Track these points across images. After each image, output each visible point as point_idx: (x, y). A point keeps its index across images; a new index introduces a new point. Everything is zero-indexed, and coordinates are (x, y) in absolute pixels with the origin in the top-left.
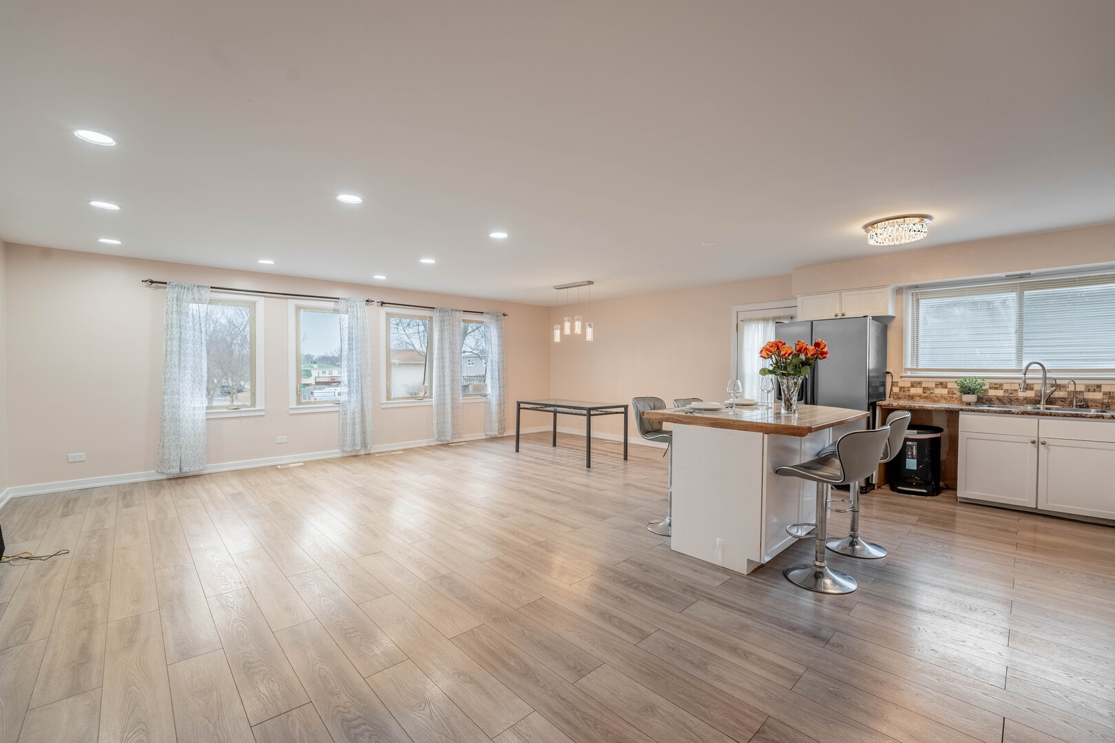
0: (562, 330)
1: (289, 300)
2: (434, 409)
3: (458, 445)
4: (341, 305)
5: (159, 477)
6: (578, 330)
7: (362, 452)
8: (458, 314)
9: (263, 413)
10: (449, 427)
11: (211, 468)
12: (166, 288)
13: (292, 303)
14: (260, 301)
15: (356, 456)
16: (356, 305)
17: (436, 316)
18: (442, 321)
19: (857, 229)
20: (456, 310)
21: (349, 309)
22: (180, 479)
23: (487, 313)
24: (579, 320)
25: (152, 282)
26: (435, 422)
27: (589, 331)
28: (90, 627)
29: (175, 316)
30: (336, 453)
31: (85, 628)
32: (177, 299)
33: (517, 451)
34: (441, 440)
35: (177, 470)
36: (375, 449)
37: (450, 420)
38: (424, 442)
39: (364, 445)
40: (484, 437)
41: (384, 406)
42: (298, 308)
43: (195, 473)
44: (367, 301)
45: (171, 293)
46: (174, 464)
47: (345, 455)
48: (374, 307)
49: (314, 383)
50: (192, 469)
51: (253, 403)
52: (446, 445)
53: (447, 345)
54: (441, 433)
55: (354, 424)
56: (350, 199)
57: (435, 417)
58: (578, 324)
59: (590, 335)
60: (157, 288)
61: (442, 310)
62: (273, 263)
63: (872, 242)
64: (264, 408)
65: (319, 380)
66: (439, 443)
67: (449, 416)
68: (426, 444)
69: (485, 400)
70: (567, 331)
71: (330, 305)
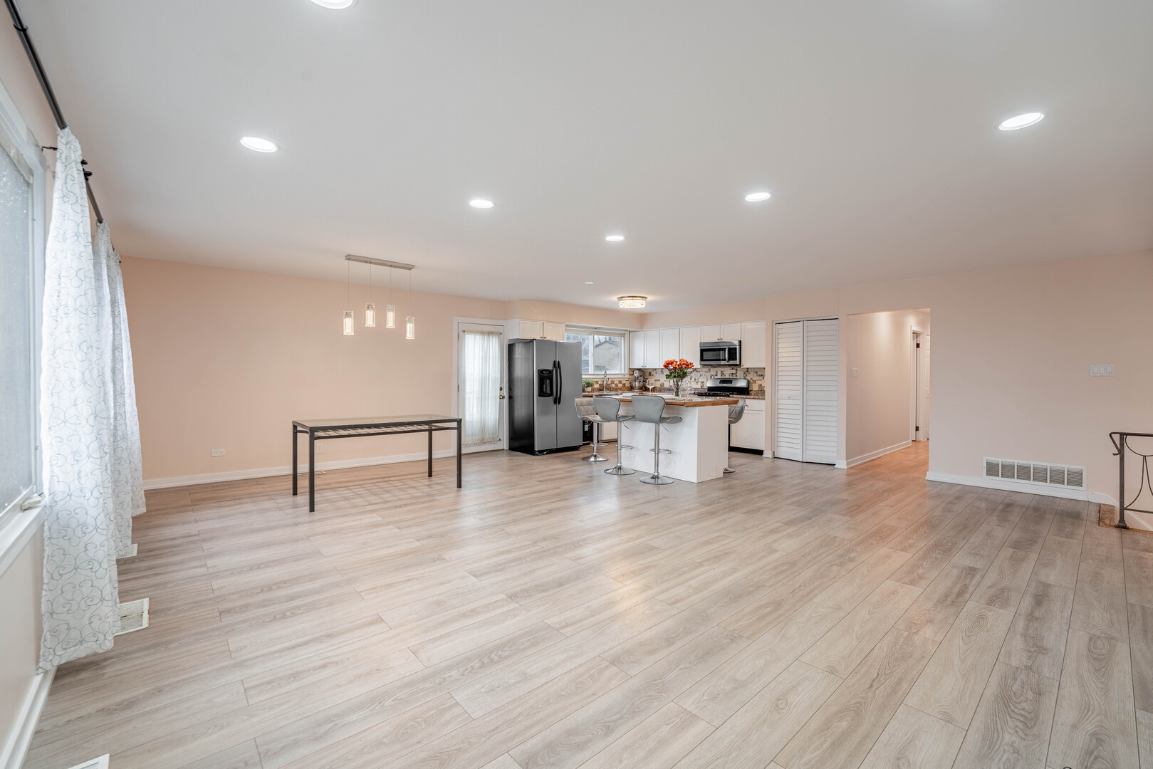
6: (391, 324)
19: (615, 298)
24: (392, 310)
27: (410, 328)
28: (1031, 617)
31: (1037, 619)
58: (391, 317)
59: (410, 332)
63: (621, 307)
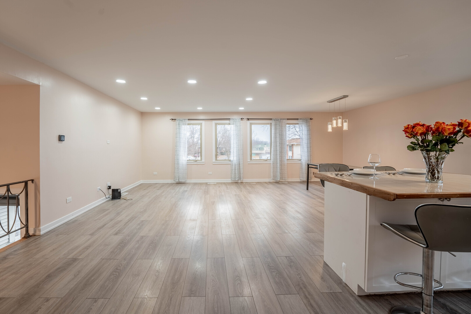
0: (332, 124)
1: (213, 121)
2: (272, 165)
3: (283, 183)
4: (231, 121)
5: (174, 182)
6: (340, 124)
7: (240, 181)
8: (284, 121)
9: (204, 163)
10: (278, 174)
11: (188, 181)
12: (176, 121)
13: (214, 122)
14: (203, 122)
15: (237, 183)
16: (237, 121)
17: (273, 122)
18: (276, 125)
20: (283, 119)
21: (234, 123)
22: (179, 183)
23: (300, 119)
24: (340, 118)
25: (172, 119)
26: (272, 171)
27: (345, 124)
29: (178, 130)
30: (229, 181)
32: (179, 124)
33: (307, 189)
34: (275, 180)
35: (178, 180)
36: (245, 180)
37: (279, 171)
38: (267, 180)
39: (240, 178)
40: (299, 181)
41: (249, 163)
42: (216, 124)
43: (184, 182)
44: (242, 119)
45: (177, 122)
46: (177, 179)
47: (232, 182)
48: (245, 121)
49: (265, 153)
50: (182, 181)
51: (201, 160)
52: (277, 182)
53: (278, 136)
54: (275, 176)
55: (235, 169)
56: (192, 82)
57: (272, 169)
58: (340, 121)
59: (346, 127)
60: (174, 121)
61: (276, 120)
62: (202, 108)
64: (204, 161)
65: (267, 152)
66: (274, 181)
67: (279, 169)
68: (268, 181)
69: (300, 162)
70: (335, 125)
71: (227, 122)
